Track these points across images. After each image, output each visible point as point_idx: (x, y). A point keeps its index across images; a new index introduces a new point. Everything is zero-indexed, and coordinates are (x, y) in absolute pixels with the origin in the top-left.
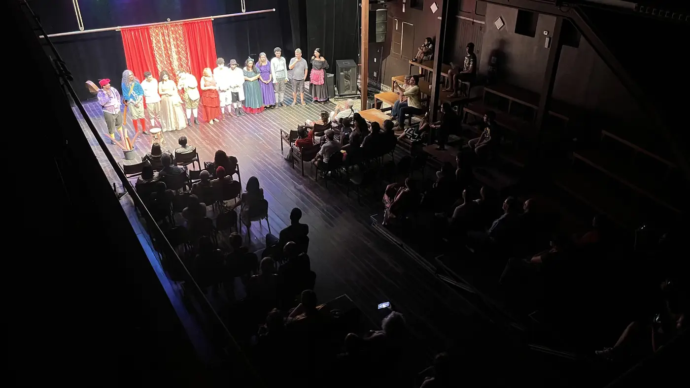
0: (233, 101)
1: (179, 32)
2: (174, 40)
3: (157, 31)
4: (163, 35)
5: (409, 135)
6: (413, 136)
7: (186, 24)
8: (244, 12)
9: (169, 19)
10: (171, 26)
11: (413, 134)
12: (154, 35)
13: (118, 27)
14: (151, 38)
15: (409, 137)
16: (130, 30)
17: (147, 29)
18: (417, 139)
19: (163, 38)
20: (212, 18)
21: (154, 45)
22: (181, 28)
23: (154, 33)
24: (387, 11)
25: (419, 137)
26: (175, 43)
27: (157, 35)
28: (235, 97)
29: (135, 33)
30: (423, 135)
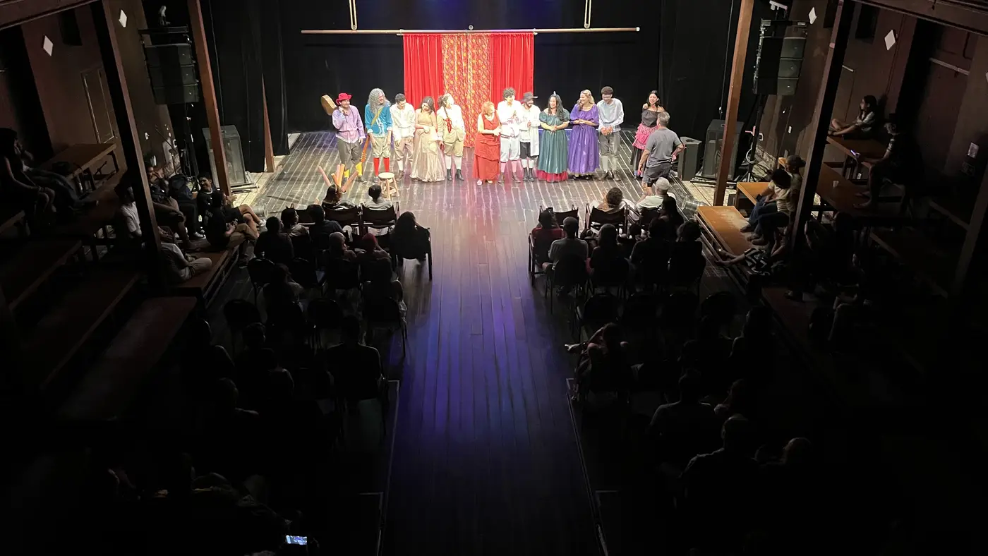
0: (522, 156)
1: (484, 46)
2: (473, 57)
3: (452, 42)
4: (459, 48)
5: (750, 261)
6: (758, 265)
7: (495, 37)
8: (587, 28)
9: (471, 27)
10: (473, 36)
11: (758, 262)
12: (447, 46)
13: (401, 31)
14: (443, 52)
15: (749, 264)
16: (416, 36)
17: (439, 37)
18: (763, 271)
19: (459, 53)
20: (535, 31)
21: (445, 61)
22: (486, 41)
23: (448, 44)
24: (805, 40)
25: (767, 268)
26: (474, 61)
27: (452, 46)
28: (525, 149)
29: (421, 42)
30: (776, 268)
